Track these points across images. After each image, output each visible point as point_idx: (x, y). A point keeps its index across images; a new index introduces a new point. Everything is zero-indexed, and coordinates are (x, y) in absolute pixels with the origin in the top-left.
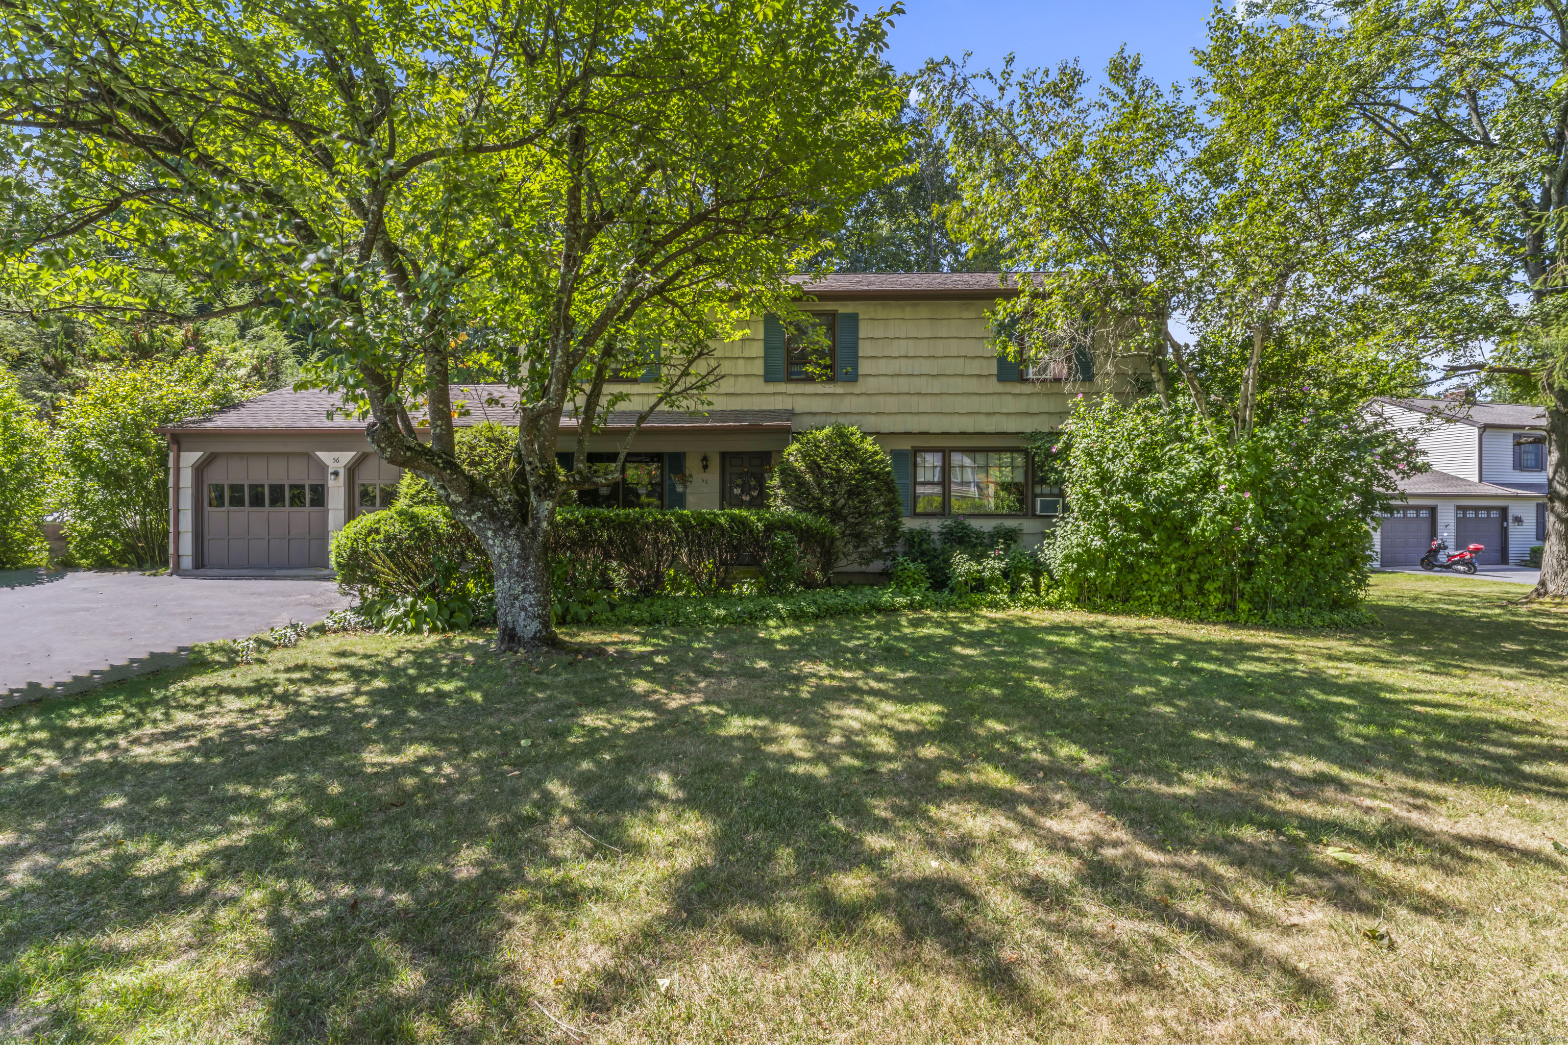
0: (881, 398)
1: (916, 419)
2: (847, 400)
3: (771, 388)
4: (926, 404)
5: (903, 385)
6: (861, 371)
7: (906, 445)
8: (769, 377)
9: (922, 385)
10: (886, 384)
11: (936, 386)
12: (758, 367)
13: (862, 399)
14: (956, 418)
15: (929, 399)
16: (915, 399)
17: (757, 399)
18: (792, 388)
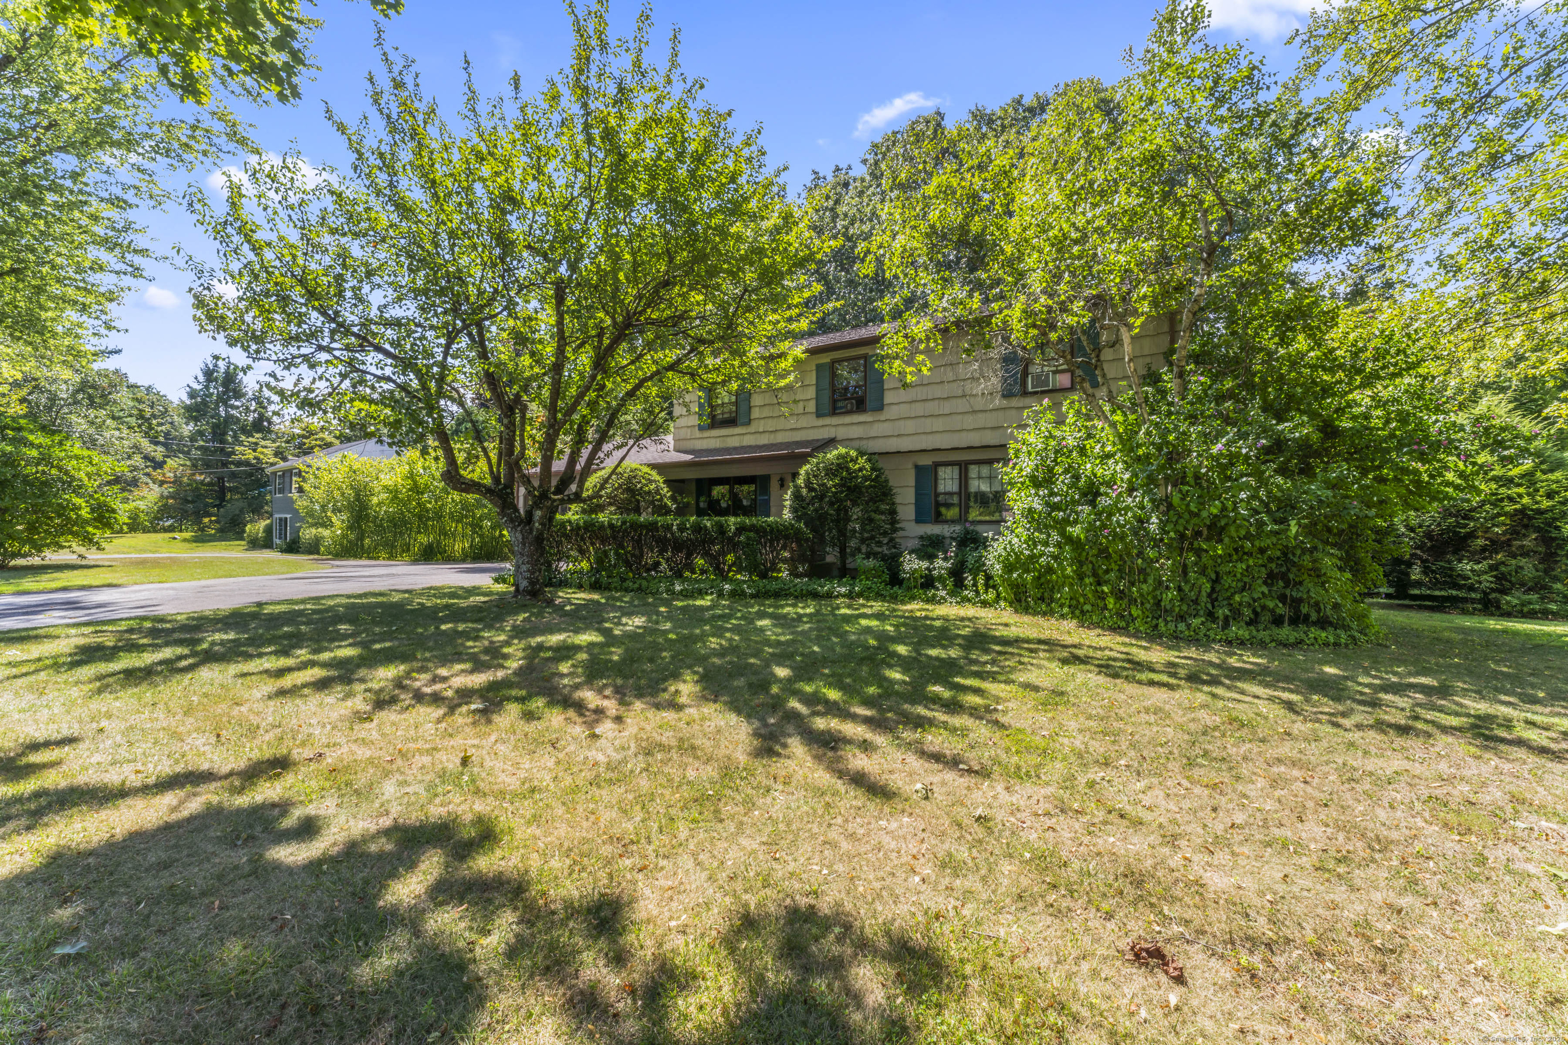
0: (902, 422)
1: (930, 437)
2: (876, 425)
3: (821, 422)
4: (938, 424)
5: (919, 409)
6: (886, 401)
7: (926, 461)
8: (819, 414)
9: (932, 407)
10: (904, 410)
11: (947, 408)
12: (812, 406)
13: (886, 425)
14: (964, 434)
15: (941, 419)
16: (929, 420)
17: (811, 432)
18: (835, 420)
